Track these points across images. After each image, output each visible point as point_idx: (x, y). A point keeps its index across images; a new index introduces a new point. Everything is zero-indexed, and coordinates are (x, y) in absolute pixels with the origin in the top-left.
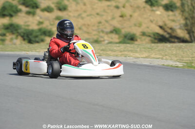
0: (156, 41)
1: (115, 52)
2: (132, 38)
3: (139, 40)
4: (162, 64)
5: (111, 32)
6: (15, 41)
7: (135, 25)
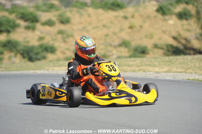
0: (170, 53)
1: (131, 67)
2: (143, 52)
3: (151, 53)
4: (187, 78)
5: (120, 45)
6: (14, 59)
7: (146, 37)
